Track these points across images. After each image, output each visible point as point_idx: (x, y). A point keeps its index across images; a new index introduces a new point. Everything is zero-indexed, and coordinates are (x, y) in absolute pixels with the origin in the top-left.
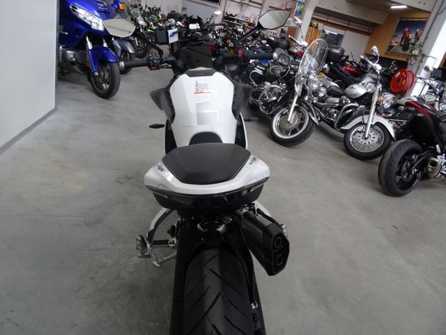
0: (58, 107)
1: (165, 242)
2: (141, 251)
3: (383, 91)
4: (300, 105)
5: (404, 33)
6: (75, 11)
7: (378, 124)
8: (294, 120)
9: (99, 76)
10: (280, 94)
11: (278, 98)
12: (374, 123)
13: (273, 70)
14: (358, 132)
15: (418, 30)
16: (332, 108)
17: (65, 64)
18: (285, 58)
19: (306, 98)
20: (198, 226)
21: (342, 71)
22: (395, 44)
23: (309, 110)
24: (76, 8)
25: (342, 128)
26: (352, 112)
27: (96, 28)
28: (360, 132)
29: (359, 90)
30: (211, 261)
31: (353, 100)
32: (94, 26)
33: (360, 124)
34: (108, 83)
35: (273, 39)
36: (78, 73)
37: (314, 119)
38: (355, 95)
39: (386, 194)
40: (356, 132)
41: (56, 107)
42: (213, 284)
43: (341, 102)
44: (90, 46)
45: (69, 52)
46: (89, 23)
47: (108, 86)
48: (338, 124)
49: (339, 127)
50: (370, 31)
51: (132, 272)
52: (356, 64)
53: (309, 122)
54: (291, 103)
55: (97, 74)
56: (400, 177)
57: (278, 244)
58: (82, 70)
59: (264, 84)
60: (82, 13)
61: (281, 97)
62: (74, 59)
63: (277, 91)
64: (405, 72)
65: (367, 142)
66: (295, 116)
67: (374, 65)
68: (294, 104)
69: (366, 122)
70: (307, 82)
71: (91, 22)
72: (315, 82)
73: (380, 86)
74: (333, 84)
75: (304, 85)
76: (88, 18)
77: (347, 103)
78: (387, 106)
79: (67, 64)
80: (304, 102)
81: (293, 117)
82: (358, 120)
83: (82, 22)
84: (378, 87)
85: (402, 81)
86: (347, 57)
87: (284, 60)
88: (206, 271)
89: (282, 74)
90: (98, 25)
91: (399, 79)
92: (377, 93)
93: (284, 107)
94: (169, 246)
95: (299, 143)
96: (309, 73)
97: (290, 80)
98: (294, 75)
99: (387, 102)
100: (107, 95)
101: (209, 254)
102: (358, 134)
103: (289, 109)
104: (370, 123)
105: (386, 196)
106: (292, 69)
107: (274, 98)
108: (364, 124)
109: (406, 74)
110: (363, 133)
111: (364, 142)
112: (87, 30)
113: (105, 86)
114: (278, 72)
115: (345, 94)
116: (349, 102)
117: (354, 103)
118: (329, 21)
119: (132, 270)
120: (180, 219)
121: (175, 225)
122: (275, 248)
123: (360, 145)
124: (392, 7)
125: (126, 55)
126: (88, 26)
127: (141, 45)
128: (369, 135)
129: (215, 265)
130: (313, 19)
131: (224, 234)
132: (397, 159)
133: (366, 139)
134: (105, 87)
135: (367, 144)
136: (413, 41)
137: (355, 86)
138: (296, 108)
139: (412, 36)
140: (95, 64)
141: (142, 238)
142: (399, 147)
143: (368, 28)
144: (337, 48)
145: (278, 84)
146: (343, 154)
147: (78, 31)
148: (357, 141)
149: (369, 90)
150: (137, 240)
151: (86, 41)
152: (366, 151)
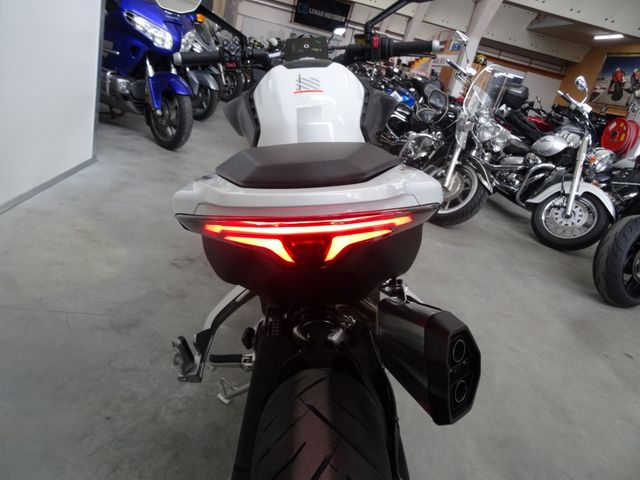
0: (98, 158)
1: (236, 358)
2: (183, 368)
3: (594, 145)
4: (464, 162)
5: (615, 75)
6: (130, 20)
7: (587, 195)
8: (455, 186)
9: (163, 116)
10: (432, 148)
11: (429, 154)
12: (580, 194)
13: (421, 114)
14: (555, 207)
15: (636, 70)
16: (511, 172)
17: (114, 98)
18: (439, 98)
19: (474, 153)
20: (295, 330)
21: (524, 122)
22: (601, 91)
23: (479, 170)
24: (132, 16)
25: (529, 201)
26: (543, 178)
27: (161, 46)
28: (558, 207)
29: (555, 143)
30: (313, 390)
31: (546, 159)
32: (158, 43)
33: (558, 195)
34: (175, 127)
35: (420, 79)
36: (132, 112)
37: (485, 183)
38: (549, 151)
39: (606, 302)
40: (551, 207)
41: (94, 156)
42: (313, 439)
43: (526, 162)
44: (151, 72)
45: (120, 80)
46: (151, 38)
47: (174, 131)
48: (521, 196)
49: (523, 200)
50: (562, 73)
51: (180, 411)
52: (545, 113)
53: (478, 189)
54: (450, 160)
55: (159, 112)
56: (630, 276)
57: (458, 355)
58: (138, 108)
59: (408, 135)
60: (141, 23)
61: (434, 152)
62: (127, 92)
63: (427, 143)
64: (624, 122)
65: (569, 222)
66: (456, 179)
67: (579, 105)
68: (455, 161)
69: (567, 192)
70: (475, 129)
71: (153, 36)
72: (487, 128)
73: (588, 138)
74: (513, 137)
75: (470, 133)
76: (149, 31)
77: (536, 164)
78: (601, 167)
79: (118, 98)
80: (470, 159)
81: (453, 182)
82: (555, 188)
83: (141, 37)
84: (587, 139)
85: (620, 135)
86: (532, 104)
87: (438, 101)
88: (301, 410)
89: (436, 118)
90: (163, 40)
91: (615, 133)
92: (584, 148)
93: (439, 166)
94: (242, 366)
95: (462, 221)
96: (478, 115)
97: (448, 127)
98: (455, 118)
99: (601, 161)
100: (172, 144)
101: (310, 375)
102: (555, 210)
103: (447, 169)
104: (574, 193)
105: (607, 306)
106: (451, 110)
107: (424, 154)
108: (564, 194)
109: (626, 124)
110: (562, 210)
111: (564, 222)
112: (147, 48)
113: (171, 131)
114: (430, 118)
115: (532, 151)
116: (540, 161)
117: (547, 162)
118: (501, 57)
119: (180, 406)
120: (263, 319)
121: (255, 328)
122: (453, 364)
123: (557, 227)
124: (596, 38)
125: (206, 93)
126: (149, 43)
127: (230, 83)
128: (573, 211)
129: (319, 398)
130: (478, 54)
131: (342, 344)
132: (627, 246)
133: (568, 217)
134: (170, 133)
135: (570, 225)
136: (628, 86)
137: (549, 138)
138: (457, 168)
139: (626, 79)
140: (157, 99)
141: (184, 342)
142: (628, 226)
143: (558, 68)
144: (517, 87)
145: (430, 133)
146: (531, 240)
147: (135, 50)
148: (553, 221)
149: (572, 144)
150: (174, 344)
151: (146, 66)
152: (568, 236)
